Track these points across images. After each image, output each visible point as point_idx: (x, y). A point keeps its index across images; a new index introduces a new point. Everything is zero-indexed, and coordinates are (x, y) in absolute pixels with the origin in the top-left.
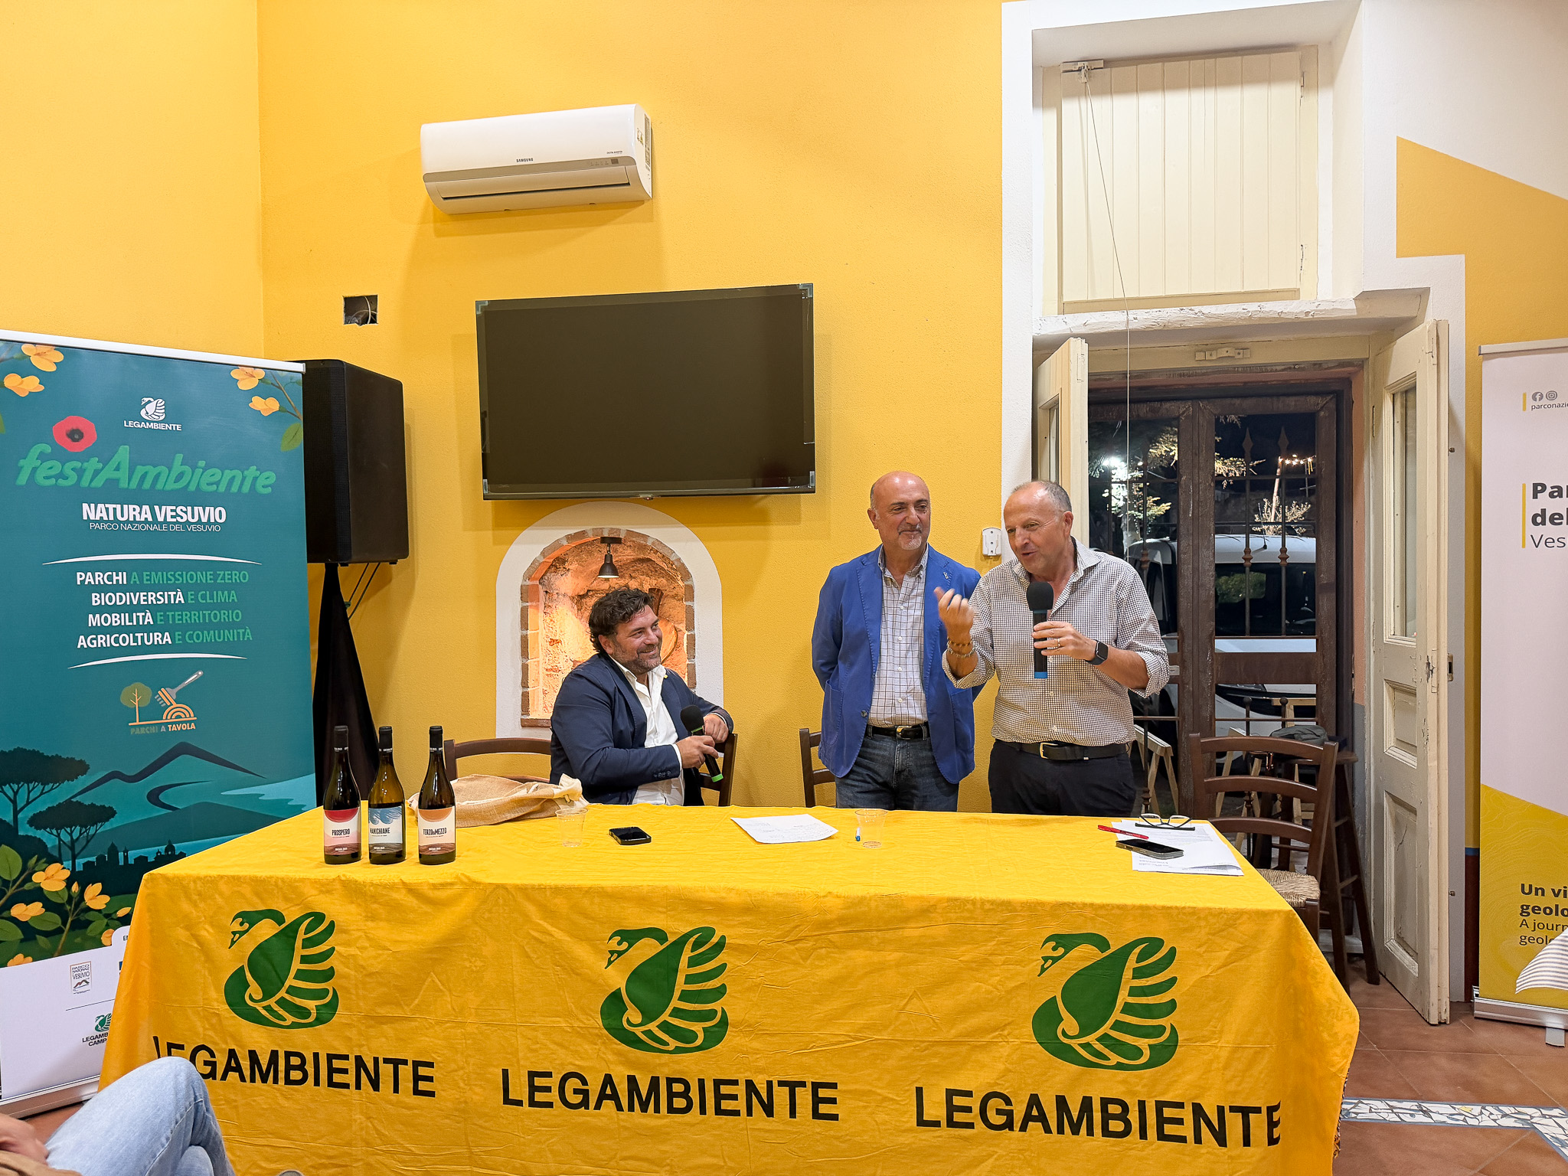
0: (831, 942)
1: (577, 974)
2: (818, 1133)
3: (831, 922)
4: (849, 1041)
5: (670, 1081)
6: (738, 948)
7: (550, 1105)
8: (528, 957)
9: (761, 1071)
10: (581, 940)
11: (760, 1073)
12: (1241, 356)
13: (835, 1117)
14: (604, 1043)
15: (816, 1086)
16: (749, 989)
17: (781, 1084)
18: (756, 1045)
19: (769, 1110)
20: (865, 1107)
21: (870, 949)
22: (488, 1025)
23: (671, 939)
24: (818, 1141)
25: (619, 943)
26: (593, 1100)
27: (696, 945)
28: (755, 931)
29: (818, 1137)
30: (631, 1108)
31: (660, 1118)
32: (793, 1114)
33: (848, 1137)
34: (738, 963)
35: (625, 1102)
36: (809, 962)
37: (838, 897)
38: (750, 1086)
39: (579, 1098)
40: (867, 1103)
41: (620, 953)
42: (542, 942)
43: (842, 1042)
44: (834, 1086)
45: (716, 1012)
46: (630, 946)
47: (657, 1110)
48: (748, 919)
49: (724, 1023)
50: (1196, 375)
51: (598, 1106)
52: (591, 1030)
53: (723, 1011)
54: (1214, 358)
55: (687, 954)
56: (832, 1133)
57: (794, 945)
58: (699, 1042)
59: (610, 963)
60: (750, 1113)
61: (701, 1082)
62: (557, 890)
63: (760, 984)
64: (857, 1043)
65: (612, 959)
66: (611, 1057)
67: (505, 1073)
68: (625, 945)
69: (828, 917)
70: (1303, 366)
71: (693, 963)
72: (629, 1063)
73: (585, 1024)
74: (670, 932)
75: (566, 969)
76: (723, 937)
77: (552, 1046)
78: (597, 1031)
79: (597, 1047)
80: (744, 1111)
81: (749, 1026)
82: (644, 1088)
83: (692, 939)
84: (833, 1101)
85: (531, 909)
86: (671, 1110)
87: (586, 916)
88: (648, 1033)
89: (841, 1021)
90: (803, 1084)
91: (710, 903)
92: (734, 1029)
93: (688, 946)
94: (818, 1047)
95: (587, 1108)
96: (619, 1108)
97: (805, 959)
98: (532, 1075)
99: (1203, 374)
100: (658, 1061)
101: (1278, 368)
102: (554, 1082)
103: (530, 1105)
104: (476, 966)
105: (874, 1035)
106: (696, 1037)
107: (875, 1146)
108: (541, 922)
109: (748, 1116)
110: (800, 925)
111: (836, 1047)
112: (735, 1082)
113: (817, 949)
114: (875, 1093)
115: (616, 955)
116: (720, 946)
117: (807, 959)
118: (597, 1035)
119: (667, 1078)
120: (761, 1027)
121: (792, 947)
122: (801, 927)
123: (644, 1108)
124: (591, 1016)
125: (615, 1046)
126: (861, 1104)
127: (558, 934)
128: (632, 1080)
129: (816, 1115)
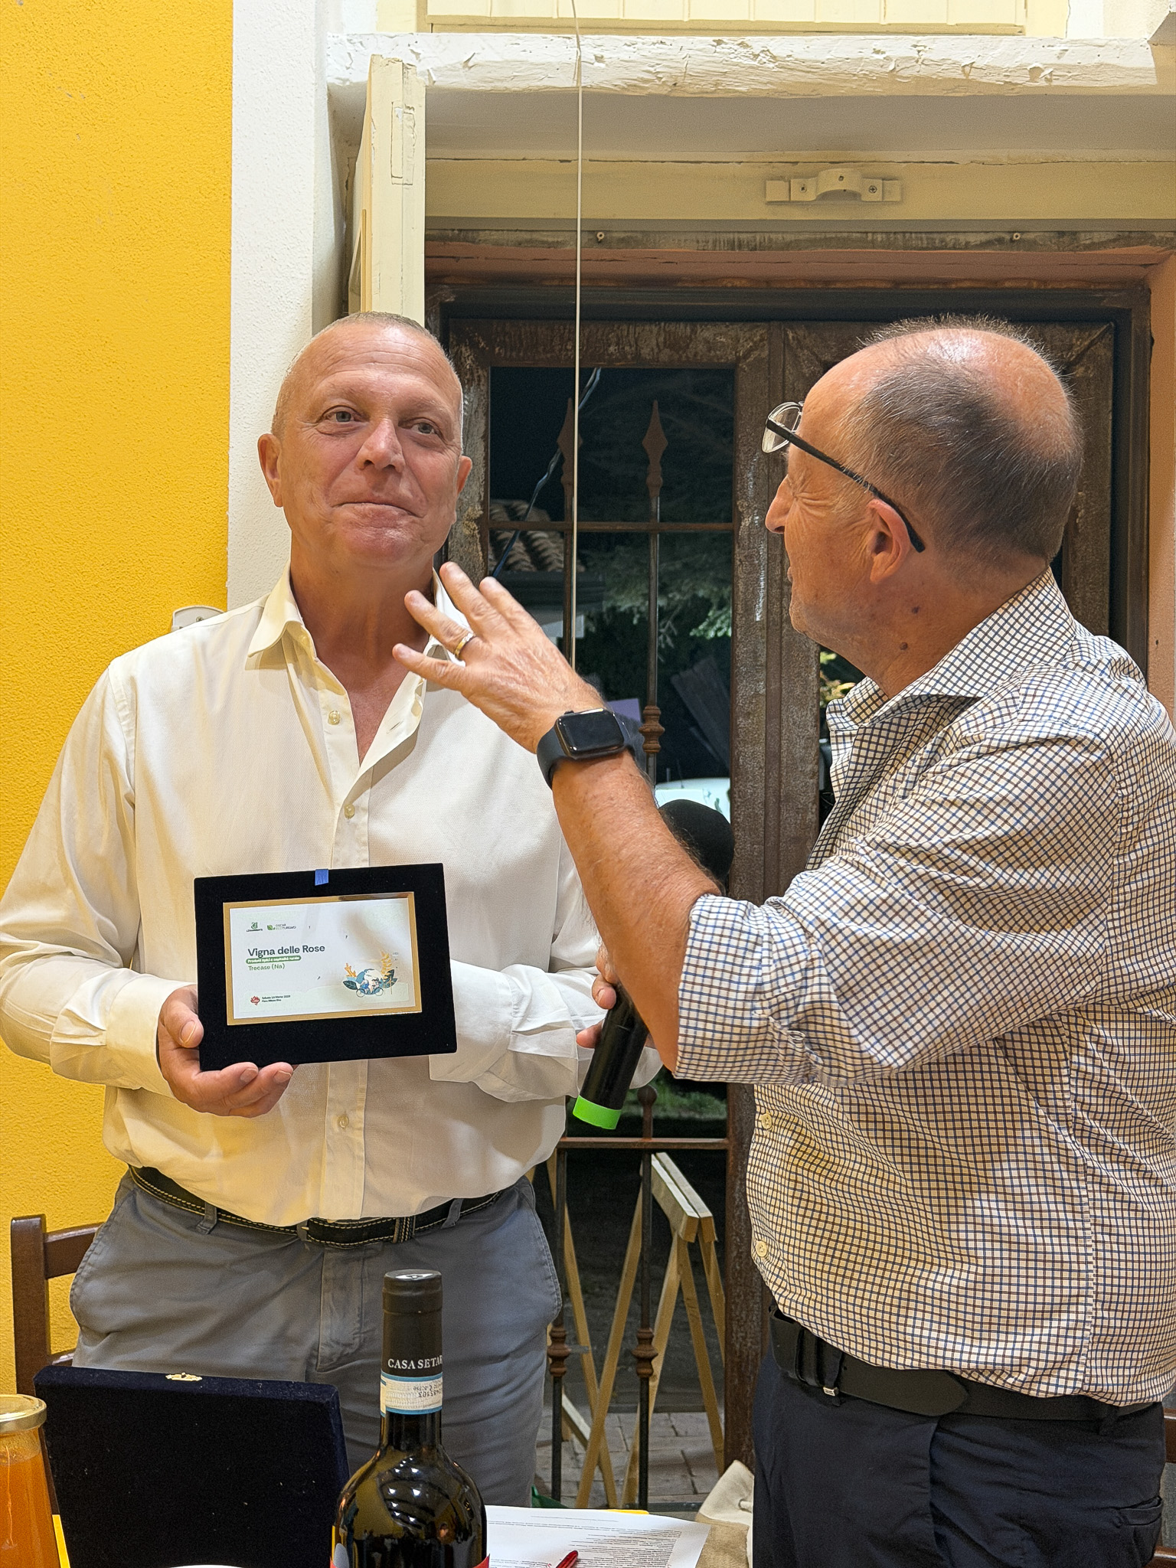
12: (876, 196)
50: (770, 246)
54: (810, 196)
70: (1031, 236)
99: (787, 246)
101: (973, 239)
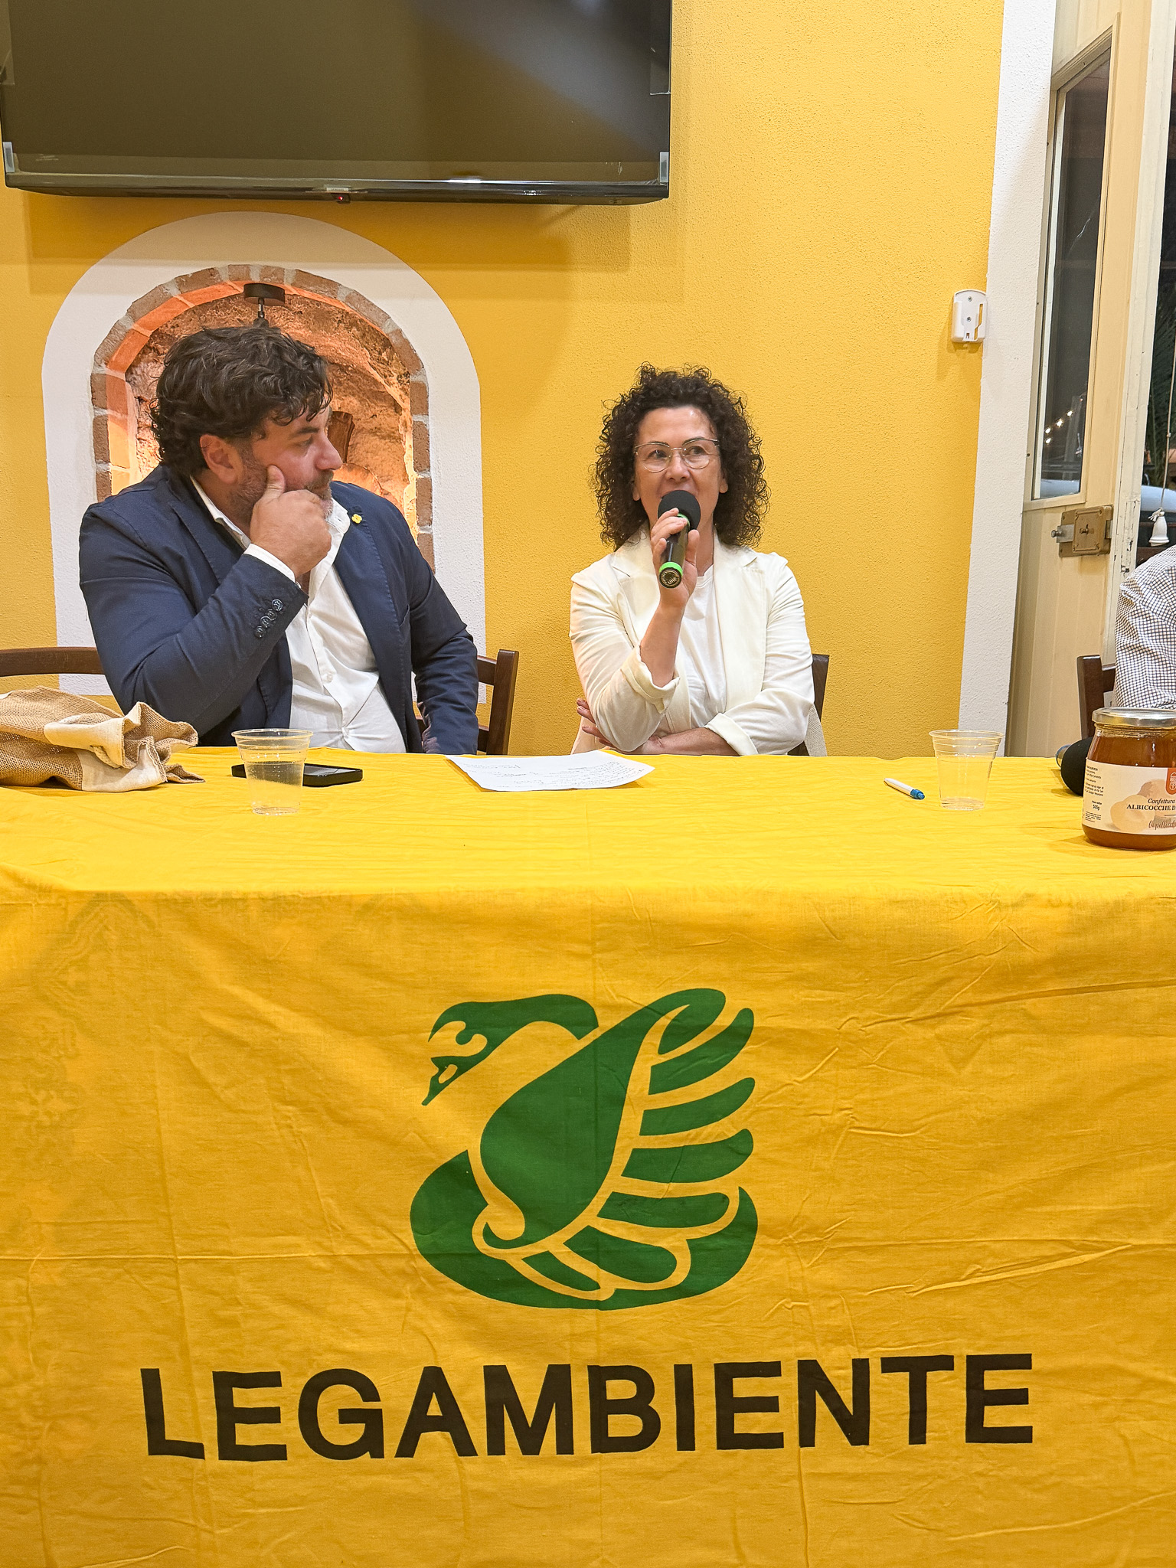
0: (1028, 1016)
1: (345, 1122)
2: (980, 1474)
3: (1036, 967)
4: (1065, 1256)
5: (599, 1376)
6: (785, 1041)
7: (278, 1452)
8: (203, 1083)
9: (839, 1337)
10: (357, 1034)
11: (837, 1342)
13: (1023, 1435)
14: (420, 1291)
15: (978, 1365)
16: (810, 1141)
17: (890, 1365)
18: (828, 1275)
19: (856, 1428)
20: (1096, 1406)
21: (1129, 1033)
22: (94, 1263)
23: (607, 1022)
24: (979, 1492)
25: (463, 1039)
26: (393, 1434)
27: (674, 1036)
28: (830, 996)
29: (980, 1483)
30: (496, 1446)
31: (574, 1464)
32: (918, 1433)
33: (1054, 1479)
34: (784, 1077)
35: (478, 1432)
36: (969, 1068)
37: (1051, 904)
38: (811, 1376)
39: (354, 1433)
40: (1101, 1395)
41: (464, 1065)
42: (240, 1044)
43: (1049, 1259)
44: (1022, 1362)
45: (724, 1199)
46: (493, 1044)
47: (565, 1445)
48: (810, 966)
49: (747, 1224)
51: (407, 1448)
52: (385, 1263)
53: (744, 1197)
55: (648, 1057)
56: (1015, 1471)
57: (933, 1027)
58: (678, 1277)
59: (436, 1088)
60: (807, 1438)
61: (684, 1376)
62: (278, 906)
63: (841, 1127)
64: (1087, 1257)
65: (442, 1079)
66: (439, 1325)
67: (151, 1380)
68: (478, 1043)
69: (1029, 955)
71: (663, 1079)
72: (486, 1336)
73: (366, 1246)
74: (605, 1006)
75: (313, 1110)
76: (747, 1014)
77: (277, 1309)
78: (401, 1264)
79: (402, 1303)
80: (792, 1436)
81: (812, 1230)
82: (529, 1393)
83: (664, 1022)
84: (1019, 1397)
85: (207, 959)
86: (602, 1442)
87: (368, 969)
88: (545, 1262)
89: (1048, 1209)
90: (945, 1363)
91: (711, 929)
92: (771, 1241)
93: (652, 1040)
94: (986, 1273)
95: (378, 1453)
96: (465, 1447)
97: (959, 1062)
98: (225, 1383)
100: (566, 1328)
102: (287, 1398)
103: (223, 1456)
104: (49, 1114)
105: (1130, 1237)
106: (670, 1263)
107: (1118, 1494)
108: (236, 990)
109: (802, 1445)
110: (949, 979)
111: (1032, 1270)
112: (772, 1369)
113: (990, 1036)
114: (1122, 1372)
115: (452, 1069)
116: (740, 1033)
117: (965, 1060)
118: (402, 1273)
119: (590, 1368)
120: (841, 1234)
121: (930, 1034)
122: (955, 983)
123: (530, 1443)
124: (384, 1226)
125: (449, 1297)
126: (1087, 1399)
127: (286, 1020)
128: (497, 1380)
129: (977, 1432)
